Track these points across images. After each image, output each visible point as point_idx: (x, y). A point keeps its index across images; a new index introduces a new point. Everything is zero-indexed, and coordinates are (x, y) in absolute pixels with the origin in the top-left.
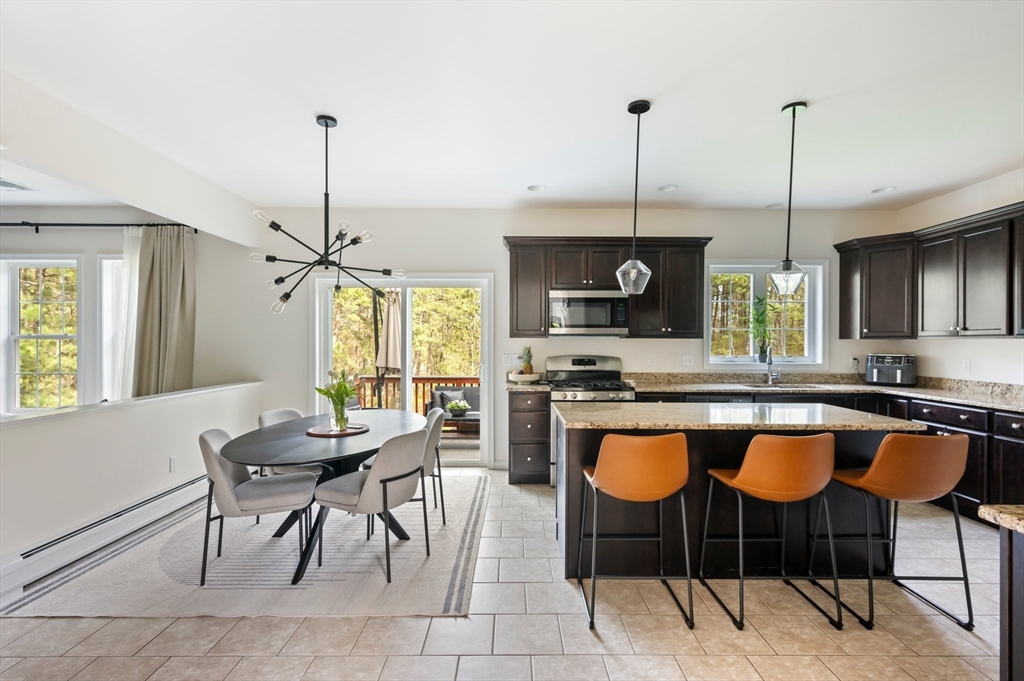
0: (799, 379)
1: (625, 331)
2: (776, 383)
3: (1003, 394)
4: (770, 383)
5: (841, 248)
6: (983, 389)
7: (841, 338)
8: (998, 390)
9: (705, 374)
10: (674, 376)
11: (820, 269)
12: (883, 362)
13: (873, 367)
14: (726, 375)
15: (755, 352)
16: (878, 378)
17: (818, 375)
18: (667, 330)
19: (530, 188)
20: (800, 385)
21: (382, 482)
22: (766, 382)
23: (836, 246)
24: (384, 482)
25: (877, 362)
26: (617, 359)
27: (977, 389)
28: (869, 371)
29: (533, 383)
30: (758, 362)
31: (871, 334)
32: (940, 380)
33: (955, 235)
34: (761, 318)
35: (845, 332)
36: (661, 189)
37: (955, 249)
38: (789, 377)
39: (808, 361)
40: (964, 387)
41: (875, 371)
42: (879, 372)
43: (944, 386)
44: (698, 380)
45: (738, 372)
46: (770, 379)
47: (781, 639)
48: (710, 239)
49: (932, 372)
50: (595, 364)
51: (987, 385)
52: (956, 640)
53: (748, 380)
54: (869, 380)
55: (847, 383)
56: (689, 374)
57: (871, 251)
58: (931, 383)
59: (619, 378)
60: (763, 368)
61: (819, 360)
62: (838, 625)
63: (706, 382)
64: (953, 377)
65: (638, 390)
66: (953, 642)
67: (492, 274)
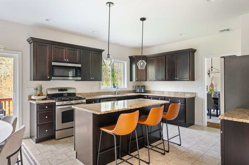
0: (122, 92)
1: (80, 78)
2: (118, 94)
3: (162, 93)
4: (117, 94)
5: (131, 57)
6: (158, 92)
7: (130, 81)
8: (161, 93)
9: (100, 92)
10: (92, 93)
11: (126, 63)
12: (139, 87)
13: (137, 88)
14: (106, 92)
15: (112, 85)
16: (139, 91)
17: (126, 91)
18: (92, 78)
19: (46, 20)
20: (123, 94)
21: (7, 158)
22: (115, 94)
23: (129, 57)
24: (9, 158)
25: (138, 87)
26: (75, 88)
27: (157, 93)
28: (136, 89)
29: (43, 100)
30: (113, 88)
31: (138, 80)
32: (150, 91)
33: (155, 58)
34: (113, 75)
35: (131, 80)
36: (93, 32)
37: (155, 61)
38: (120, 92)
39: (123, 87)
40: (155, 92)
41: (138, 89)
42: (139, 90)
43: (150, 92)
44: (98, 94)
45: (109, 91)
46: (117, 93)
47: (158, 162)
48: (104, 50)
49: (147, 89)
50: (67, 91)
51: (159, 92)
52: (181, 149)
53: (111, 93)
54: (136, 92)
55: (131, 93)
56: (96, 92)
57: (138, 59)
58: (148, 92)
59: (75, 95)
60: (114, 90)
61: (126, 87)
62: (164, 154)
63: (101, 95)
64: (152, 90)
65: (87, 99)
66: (180, 149)
67: (21, 53)
